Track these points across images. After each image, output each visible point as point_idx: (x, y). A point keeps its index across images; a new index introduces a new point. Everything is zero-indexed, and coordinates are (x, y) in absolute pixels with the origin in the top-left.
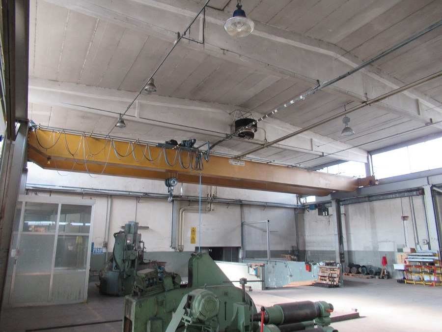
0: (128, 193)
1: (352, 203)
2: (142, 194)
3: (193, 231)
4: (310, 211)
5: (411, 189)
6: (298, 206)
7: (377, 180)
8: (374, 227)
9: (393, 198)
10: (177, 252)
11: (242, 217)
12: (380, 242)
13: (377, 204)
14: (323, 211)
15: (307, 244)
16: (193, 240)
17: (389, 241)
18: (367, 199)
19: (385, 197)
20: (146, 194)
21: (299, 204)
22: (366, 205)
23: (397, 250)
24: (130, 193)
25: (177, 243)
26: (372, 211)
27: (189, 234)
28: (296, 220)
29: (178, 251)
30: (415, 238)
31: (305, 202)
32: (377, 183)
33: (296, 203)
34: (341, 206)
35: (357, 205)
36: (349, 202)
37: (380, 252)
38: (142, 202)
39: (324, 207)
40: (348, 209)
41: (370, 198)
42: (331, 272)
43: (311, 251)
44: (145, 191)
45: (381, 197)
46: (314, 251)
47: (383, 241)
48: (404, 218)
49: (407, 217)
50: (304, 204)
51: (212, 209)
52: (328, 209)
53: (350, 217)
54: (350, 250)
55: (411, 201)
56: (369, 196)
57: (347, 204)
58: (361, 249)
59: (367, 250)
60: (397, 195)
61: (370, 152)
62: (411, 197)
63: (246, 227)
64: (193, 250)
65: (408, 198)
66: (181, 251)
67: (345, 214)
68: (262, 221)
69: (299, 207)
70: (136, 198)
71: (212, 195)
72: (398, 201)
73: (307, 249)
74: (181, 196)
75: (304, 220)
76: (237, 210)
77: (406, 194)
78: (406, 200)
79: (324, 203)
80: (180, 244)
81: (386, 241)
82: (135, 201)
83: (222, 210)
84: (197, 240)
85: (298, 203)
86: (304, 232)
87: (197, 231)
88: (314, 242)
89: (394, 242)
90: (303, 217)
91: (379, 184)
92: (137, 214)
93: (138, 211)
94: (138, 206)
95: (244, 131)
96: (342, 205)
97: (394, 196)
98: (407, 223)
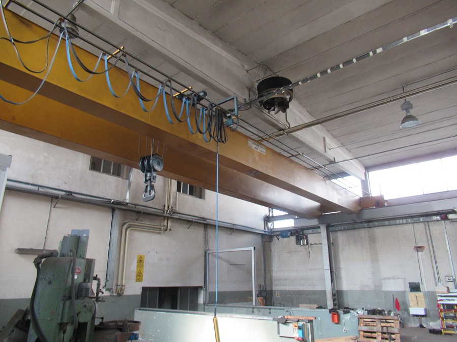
0: (36, 188)
1: (345, 230)
2: (63, 193)
3: (141, 261)
4: (282, 239)
5: (427, 213)
6: (265, 232)
7: (387, 201)
8: (374, 259)
9: (403, 224)
10: (114, 296)
11: (206, 242)
12: (384, 279)
13: (378, 231)
14: (302, 239)
15: (274, 282)
16: (139, 277)
17: (398, 278)
18: (366, 225)
19: (392, 222)
20: (70, 193)
21: (266, 230)
22: (363, 233)
23: (408, 289)
24: (41, 189)
25: (115, 282)
26: (372, 240)
27: (134, 267)
29: (115, 294)
30: (434, 273)
32: (386, 204)
33: (263, 229)
35: (350, 233)
36: (339, 228)
37: (384, 291)
38: (60, 208)
39: (303, 234)
41: (370, 223)
42: (383, 324)
43: (280, 291)
44: (68, 189)
45: (387, 223)
46: (286, 291)
47: (389, 278)
48: (419, 249)
49: (421, 247)
50: (271, 229)
51: (169, 228)
52: (307, 237)
53: (340, 247)
54: (341, 290)
55: (427, 228)
56: (369, 221)
57: (336, 231)
58: (357, 288)
59: (366, 289)
60: (409, 220)
61: (368, 168)
62: (426, 223)
63: (210, 257)
64: (139, 292)
65: (422, 224)
66: (119, 295)
67: (332, 244)
68: (228, 250)
69: (267, 233)
70: (50, 199)
71: (170, 207)
72: (409, 228)
73: (274, 288)
74: (127, 204)
75: (271, 250)
76: (199, 232)
77: (421, 219)
78: (420, 227)
79: (303, 229)
80: (119, 283)
81: (393, 278)
82: (49, 204)
83: (181, 231)
84: (145, 275)
86: (271, 266)
87: (146, 261)
88: (285, 280)
89: (404, 279)
90: (270, 246)
91: (387, 206)
92: (50, 228)
93: (52, 223)
94: (53, 214)
95: (276, 95)
97: (404, 221)
98: (422, 255)
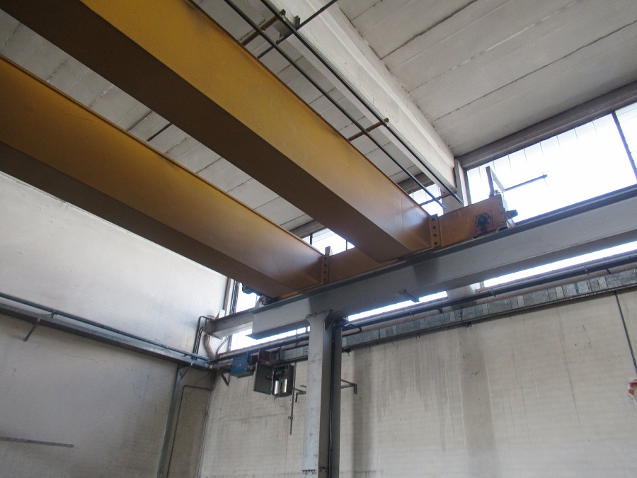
4: (234, 379)
6: (193, 358)
14: (276, 378)
21: (201, 353)
26: (474, 368)
28: (172, 411)
31: (223, 350)
33: (189, 349)
34: (344, 355)
40: (368, 366)
50: (217, 356)
52: (292, 370)
53: (375, 399)
60: (601, 282)
61: (463, 158)
67: (354, 386)
69: (199, 362)
75: (206, 414)
85: (196, 349)
86: (198, 463)
90: (208, 404)
96: (348, 350)
97: (584, 286)
